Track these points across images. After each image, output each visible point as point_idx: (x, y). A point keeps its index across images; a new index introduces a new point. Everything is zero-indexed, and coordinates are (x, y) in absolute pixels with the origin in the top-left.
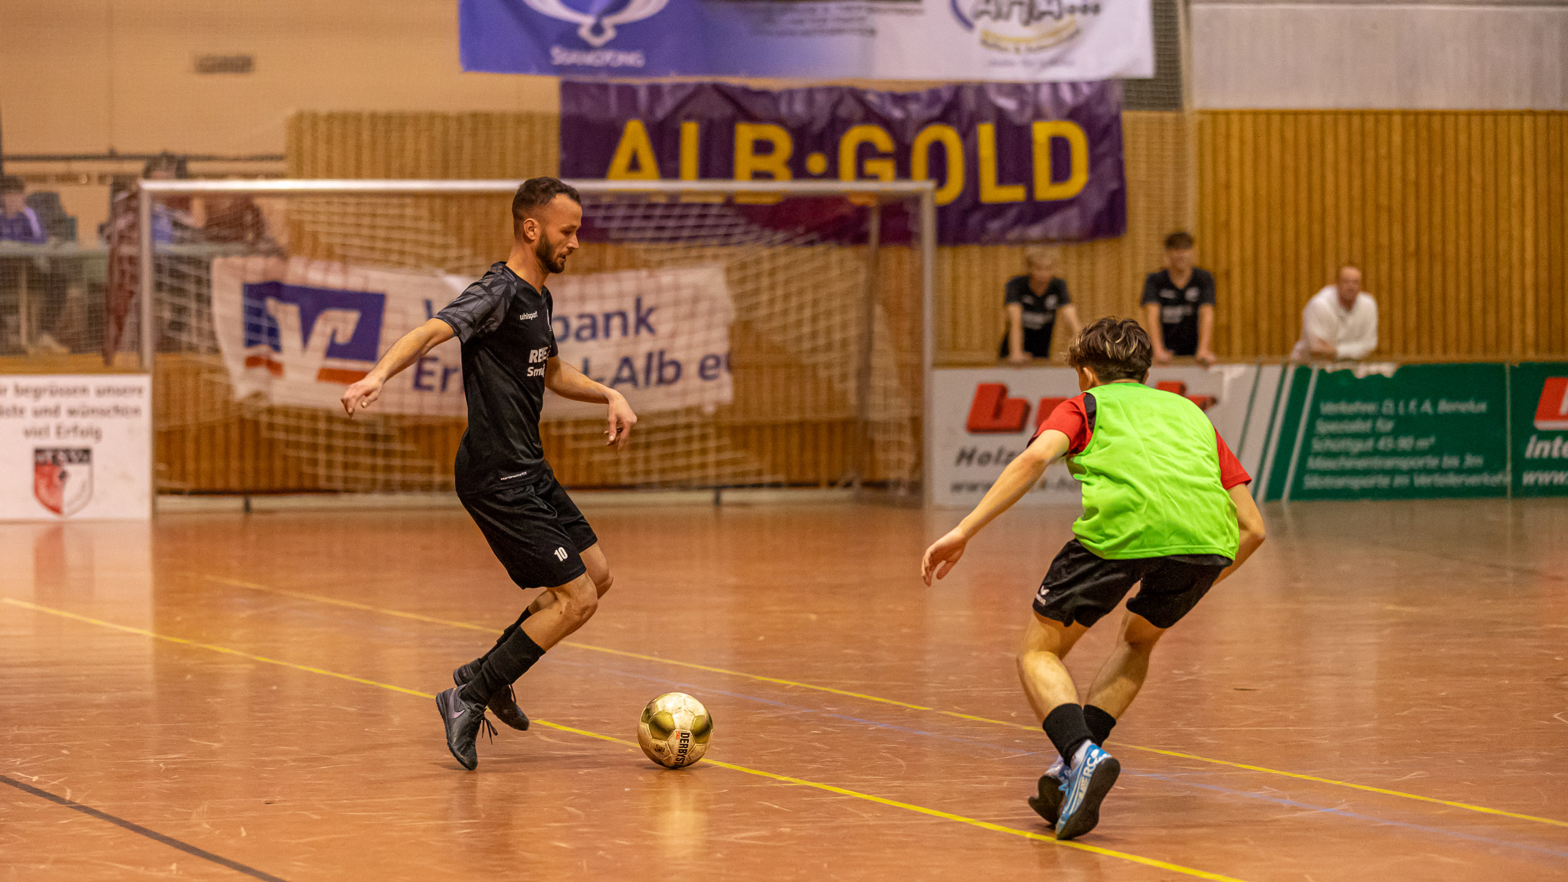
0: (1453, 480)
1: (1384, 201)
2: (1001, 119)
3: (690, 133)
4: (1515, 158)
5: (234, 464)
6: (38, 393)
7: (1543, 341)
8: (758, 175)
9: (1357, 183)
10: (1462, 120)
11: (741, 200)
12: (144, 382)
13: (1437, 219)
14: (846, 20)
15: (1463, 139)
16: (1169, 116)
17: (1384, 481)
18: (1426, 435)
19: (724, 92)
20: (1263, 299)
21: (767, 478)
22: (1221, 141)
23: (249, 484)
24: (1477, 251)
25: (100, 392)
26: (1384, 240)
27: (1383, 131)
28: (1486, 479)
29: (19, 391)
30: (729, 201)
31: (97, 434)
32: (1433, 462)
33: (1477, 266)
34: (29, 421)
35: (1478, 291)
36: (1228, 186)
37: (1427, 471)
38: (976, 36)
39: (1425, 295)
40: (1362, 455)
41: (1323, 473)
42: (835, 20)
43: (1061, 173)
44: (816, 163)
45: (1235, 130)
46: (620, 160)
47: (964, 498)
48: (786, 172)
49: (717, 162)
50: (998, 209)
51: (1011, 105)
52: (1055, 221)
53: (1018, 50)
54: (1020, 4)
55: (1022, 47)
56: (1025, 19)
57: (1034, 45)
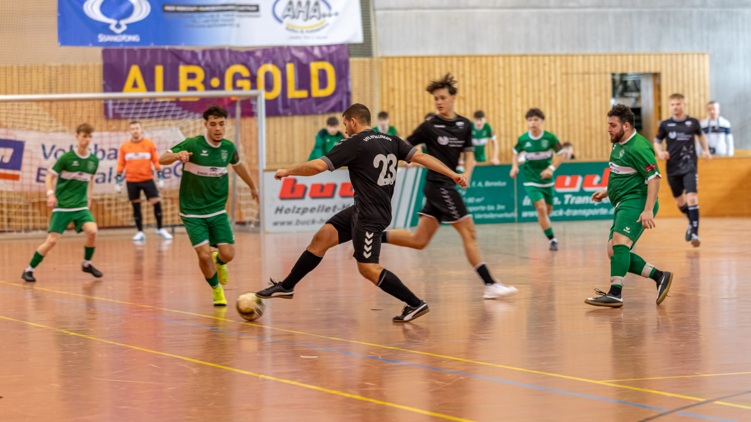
0: (492, 216)
2: (297, 61)
3: (159, 70)
8: (189, 89)
11: (182, 100)
14: (226, 20)
16: (367, 59)
18: (479, 196)
19: (174, 53)
22: (390, 70)
28: (506, 215)
30: (177, 100)
32: (483, 208)
36: (393, 90)
37: (481, 212)
38: (284, 25)
42: (223, 20)
43: (323, 84)
44: (215, 82)
45: (396, 65)
46: (129, 83)
47: (279, 228)
48: (201, 87)
49: (171, 83)
50: (296, 101)
51: (301, 56)
52: (321, 106)
53: (302, 32)
54: (303, 12)
55: (305, 30)
56: (305, 17)
57: (309, 29)
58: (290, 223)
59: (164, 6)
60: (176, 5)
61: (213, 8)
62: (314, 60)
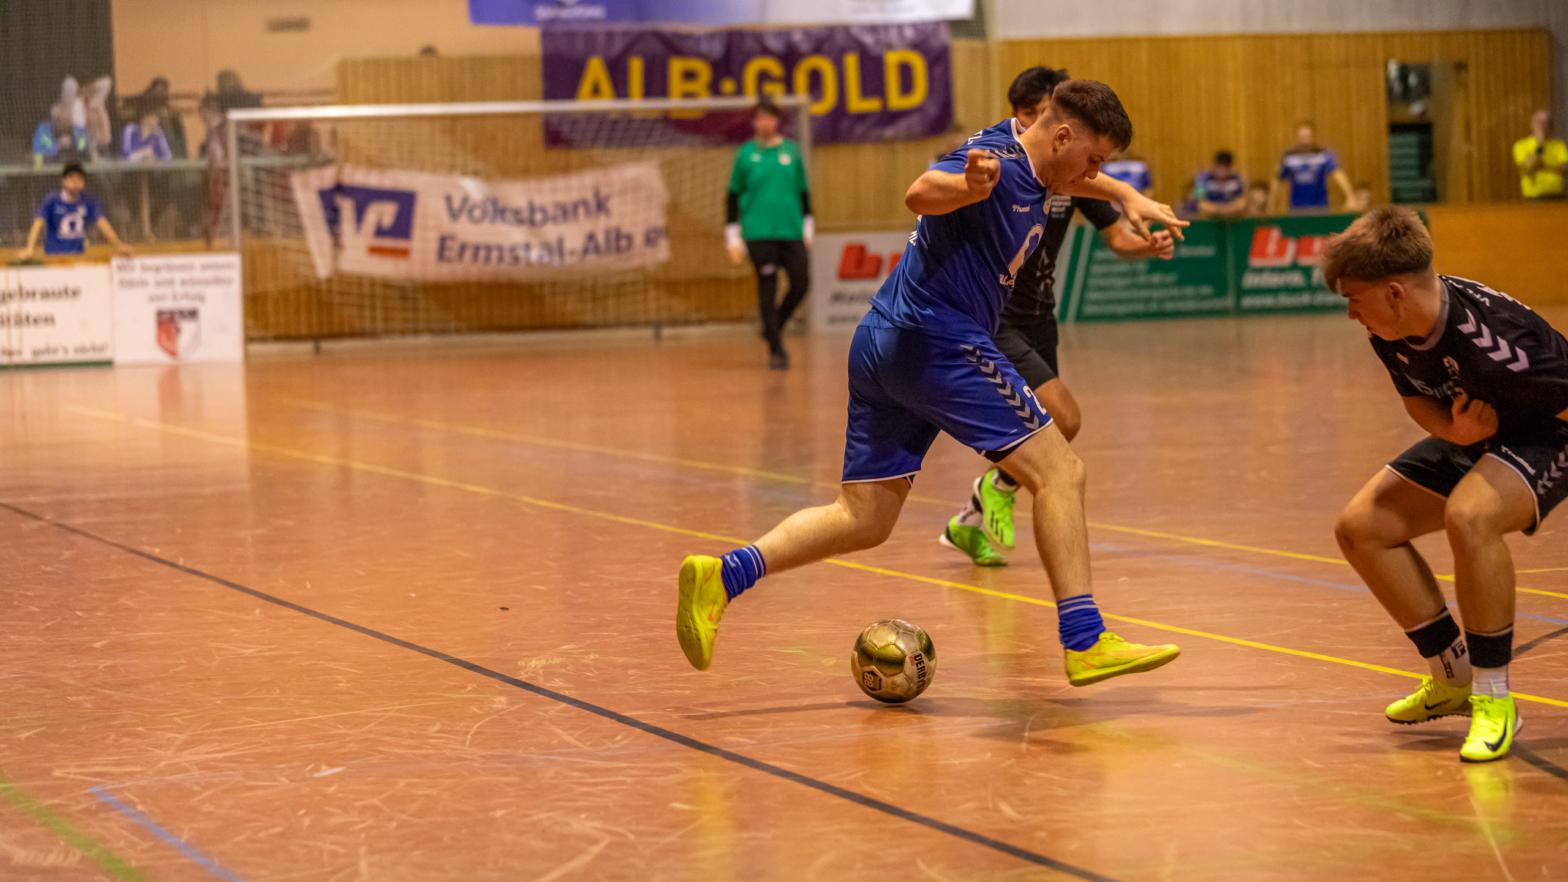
0: (1191, 305)
2: (862, 50)
3: (636, 68)
5: (304, 316)
6: (157, 269)
8: (688, 95)
11: (673, 114)
12: (235, 260)
16: (977, 44)
17: (1140, 307)
18: (1170, 273)
19: (660, 36)
21: (692, 317)
23: (317, 331)
25: (205, 267)
28: (1217, 304)
29: (144, 268)
30: (665, 115)
31: (201, 298)
32: (1175, 292)
34: (152, 290)
37: (1172, 299)
40: (1124, 288)
41: (1096, 302)
43: (907, 87)
44: (728, 86)
46: (586, 87)
47: (837, 327)
48: (705, 93)
49: (656, 86)
50: (862, 117)
51: (868, 39)
52: (902, 126)
62: (890, 47)
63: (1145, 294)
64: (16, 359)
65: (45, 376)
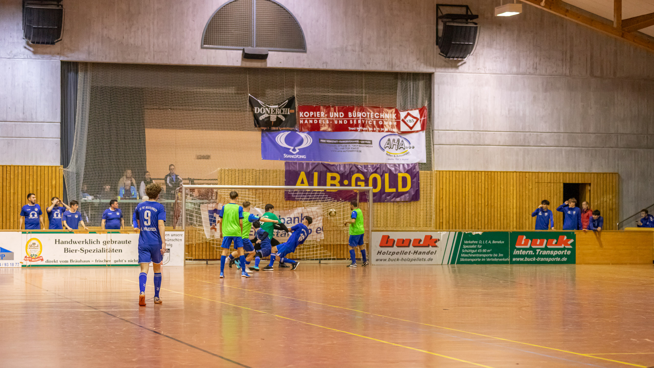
0: (496, 260)
1: (480, 193)
2: (390, 172)
3: (316, 175)
4: (512, 183)
5: (204, 253)
7: (518, 226)
8: (332, 185)
9: (473, 188)
10: (499, 173)
11: (327, 191)
12: (183, 233)
13: (492, 197)
14: (354, 148)
15: (499, 178)
16: (429, 172)
17: (479, 260)
18: (490, 250)
19: (323, 165)
20: (451, 216)
21: (332, 257)
22: (441, 178)
23: (208, 258)
24: (502, 205)
25: (172, 236)
26: (480, 202)
27: (480, 176)
28: (504, 259)
30: (325, 191)
31: (171, 245)
32: (491, 255)
33: (502, 208)
35: (502, 214)
36: (443, 189)
37: (490, 257)
38: (385, 152)
39: (490, 215)
40: (474, 253)
41: (465, 258)
42: (351, 148)
43: (404, 185)
44: (346, 182)
45: (444, 176)
46: (299, 181)
47: (379, 262)
48: (339, 184)
49: (322, 182)
50: (389, 194)
51: (393, 169)
52: (403, 197)
53: (395, 156)
54: (396, 145)
55: (396, 156)
56: (396, 149)
57: (398, 155)
58: (385, 260)
59: (320, 140)
60: (326, 140)
61: (347, 142)
62: (400, 172)
63: (481, 255)
64: (109, 263)
65: (118, 269)
